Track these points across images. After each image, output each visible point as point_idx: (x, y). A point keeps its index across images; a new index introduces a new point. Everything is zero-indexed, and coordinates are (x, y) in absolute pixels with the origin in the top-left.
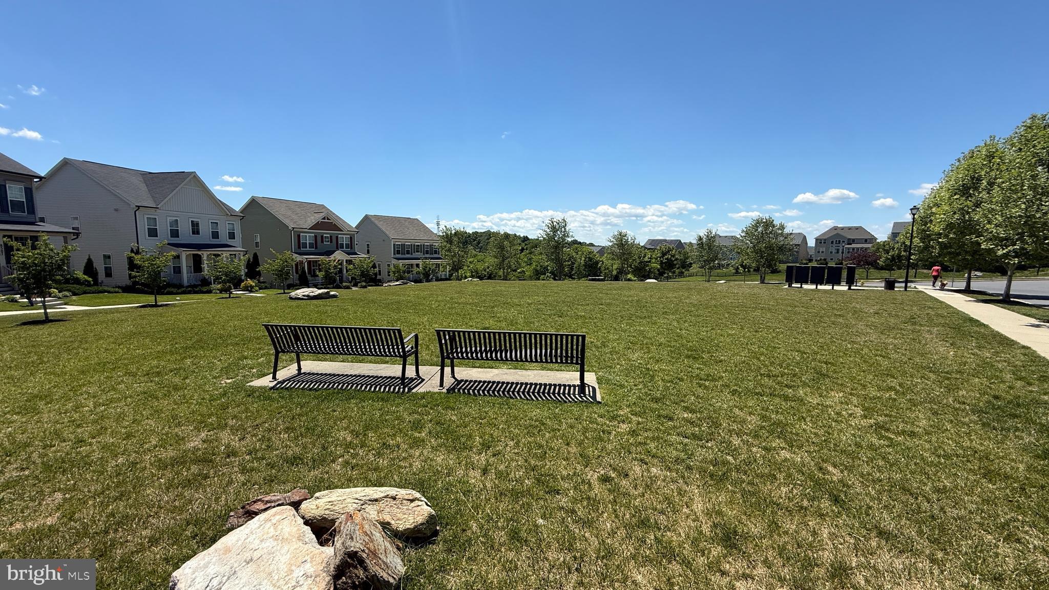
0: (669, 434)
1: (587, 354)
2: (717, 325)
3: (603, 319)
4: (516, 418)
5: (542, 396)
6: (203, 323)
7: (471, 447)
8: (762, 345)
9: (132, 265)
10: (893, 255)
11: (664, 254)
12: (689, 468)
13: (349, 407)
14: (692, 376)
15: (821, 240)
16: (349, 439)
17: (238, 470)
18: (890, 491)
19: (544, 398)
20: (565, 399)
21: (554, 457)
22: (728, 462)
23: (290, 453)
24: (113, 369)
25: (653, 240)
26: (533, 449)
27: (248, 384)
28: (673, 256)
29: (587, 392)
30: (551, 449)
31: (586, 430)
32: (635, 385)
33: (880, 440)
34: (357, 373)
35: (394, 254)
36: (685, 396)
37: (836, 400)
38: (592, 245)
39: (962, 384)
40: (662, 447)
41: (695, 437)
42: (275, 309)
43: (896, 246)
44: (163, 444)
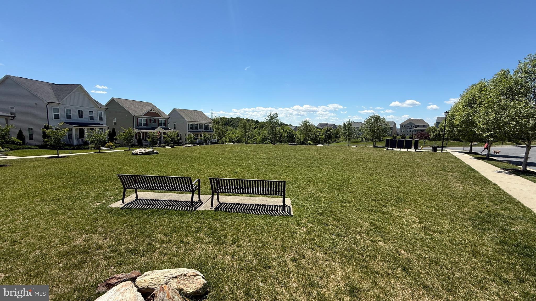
0: (326, 233)
1: (286, 188)
2: (351, 171)
3: (295, 167)
4: (250, 225)
5: (263, 212)
6: (84, 169)
7: (226, 242)
8: (372, 183)
9: (45, 135)
10: (437, 134)
11: (327, 131)
12: (335, 252)
13: (163, 220)
14: (338, 200)
15: (403, 125)
16: (163, 238)
17: (102, 258)
18: (430, 264)
19: (264, 213)
20: (275, 214)
21: (268, 247)
22: (354, 249)
23: (131, 247)
24: (34, 197)
25: (321, 124)
26: (258, 243)
27: (109, 206)
28: (331, 132)
29: (286, 210)
30: (267, 243)
31: (285, 231)
32: (310, 206)
33: (426, 235)
34: (167, 199)
35: (189, 129)
36: (334, 212)
37: (407, 213)
38: (291, 125)
39: (465, 205)
40: (322, 241)
41: (339, 235)
42: (124, 161)
43: (438, 129)
44: (61, 243)
